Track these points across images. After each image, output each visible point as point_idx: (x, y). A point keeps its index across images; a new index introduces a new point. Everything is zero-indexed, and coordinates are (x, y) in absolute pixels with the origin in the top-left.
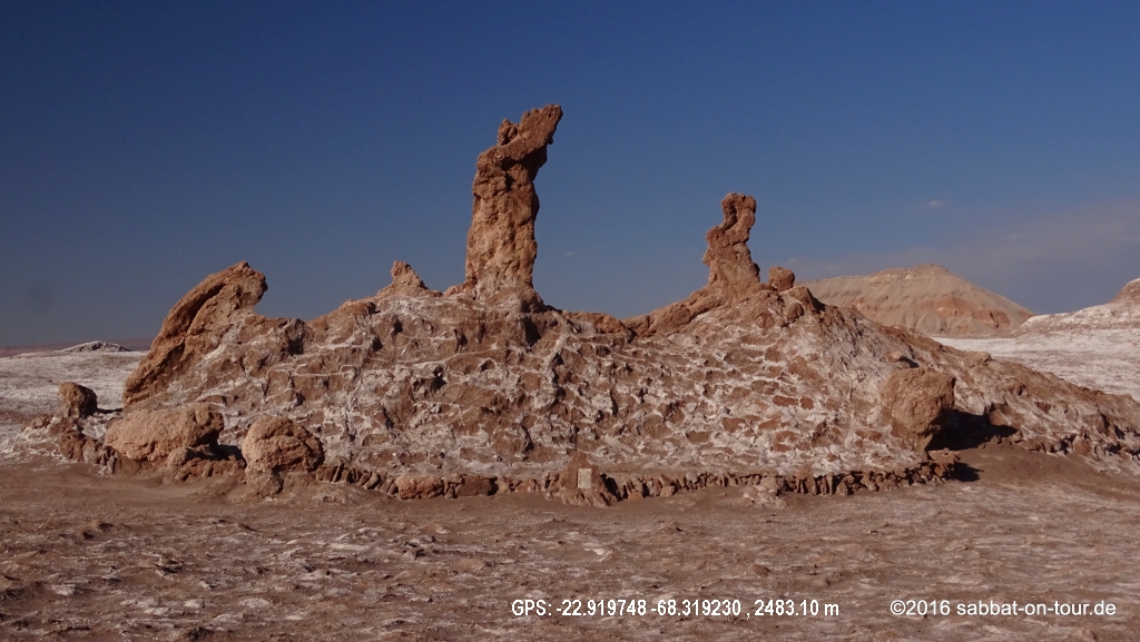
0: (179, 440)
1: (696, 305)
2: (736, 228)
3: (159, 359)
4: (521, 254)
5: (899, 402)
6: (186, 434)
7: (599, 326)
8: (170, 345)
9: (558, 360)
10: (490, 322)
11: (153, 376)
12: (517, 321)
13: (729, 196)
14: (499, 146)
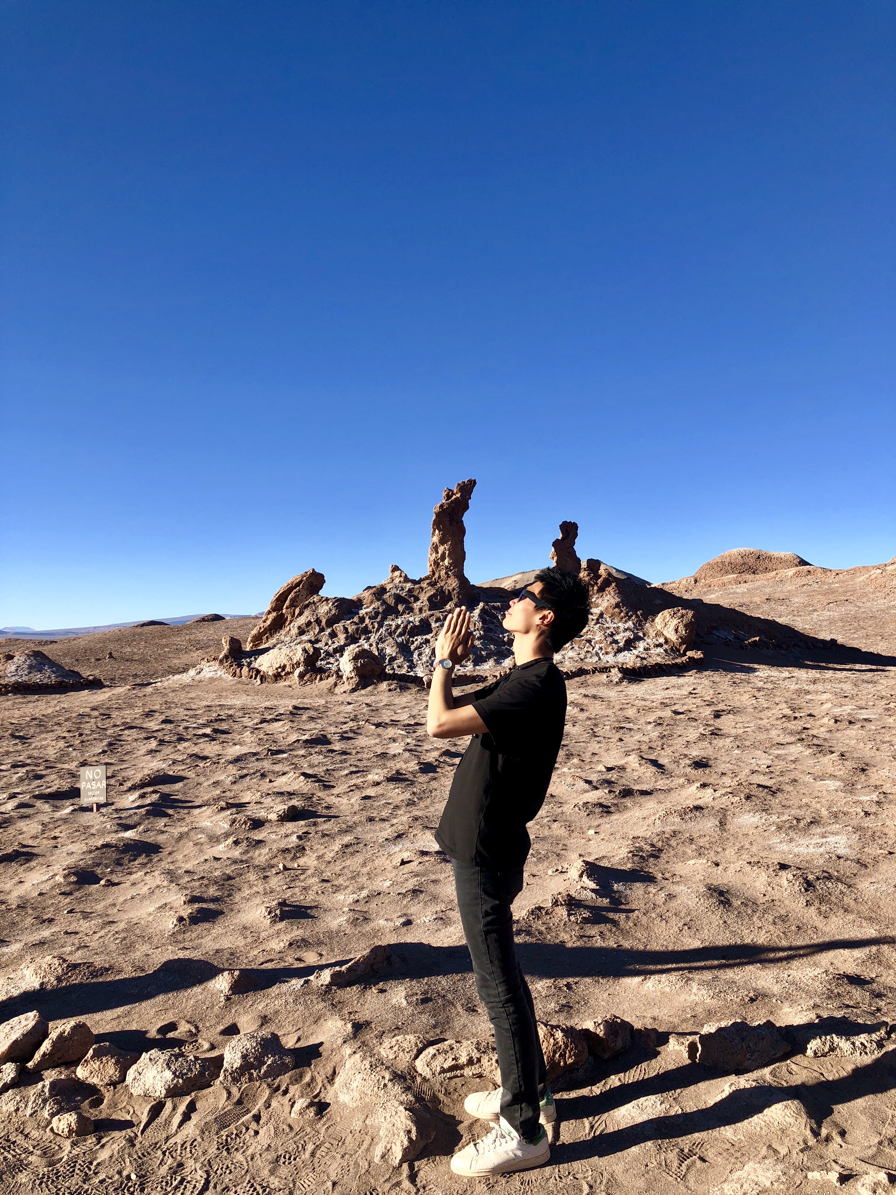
0: (298, 664)
2: (568, 539)
3: (268, 622)
6: (302, 659)
8: (274, 614)
11: (264, 632)
13: (562, 521)
14: (444, 501)
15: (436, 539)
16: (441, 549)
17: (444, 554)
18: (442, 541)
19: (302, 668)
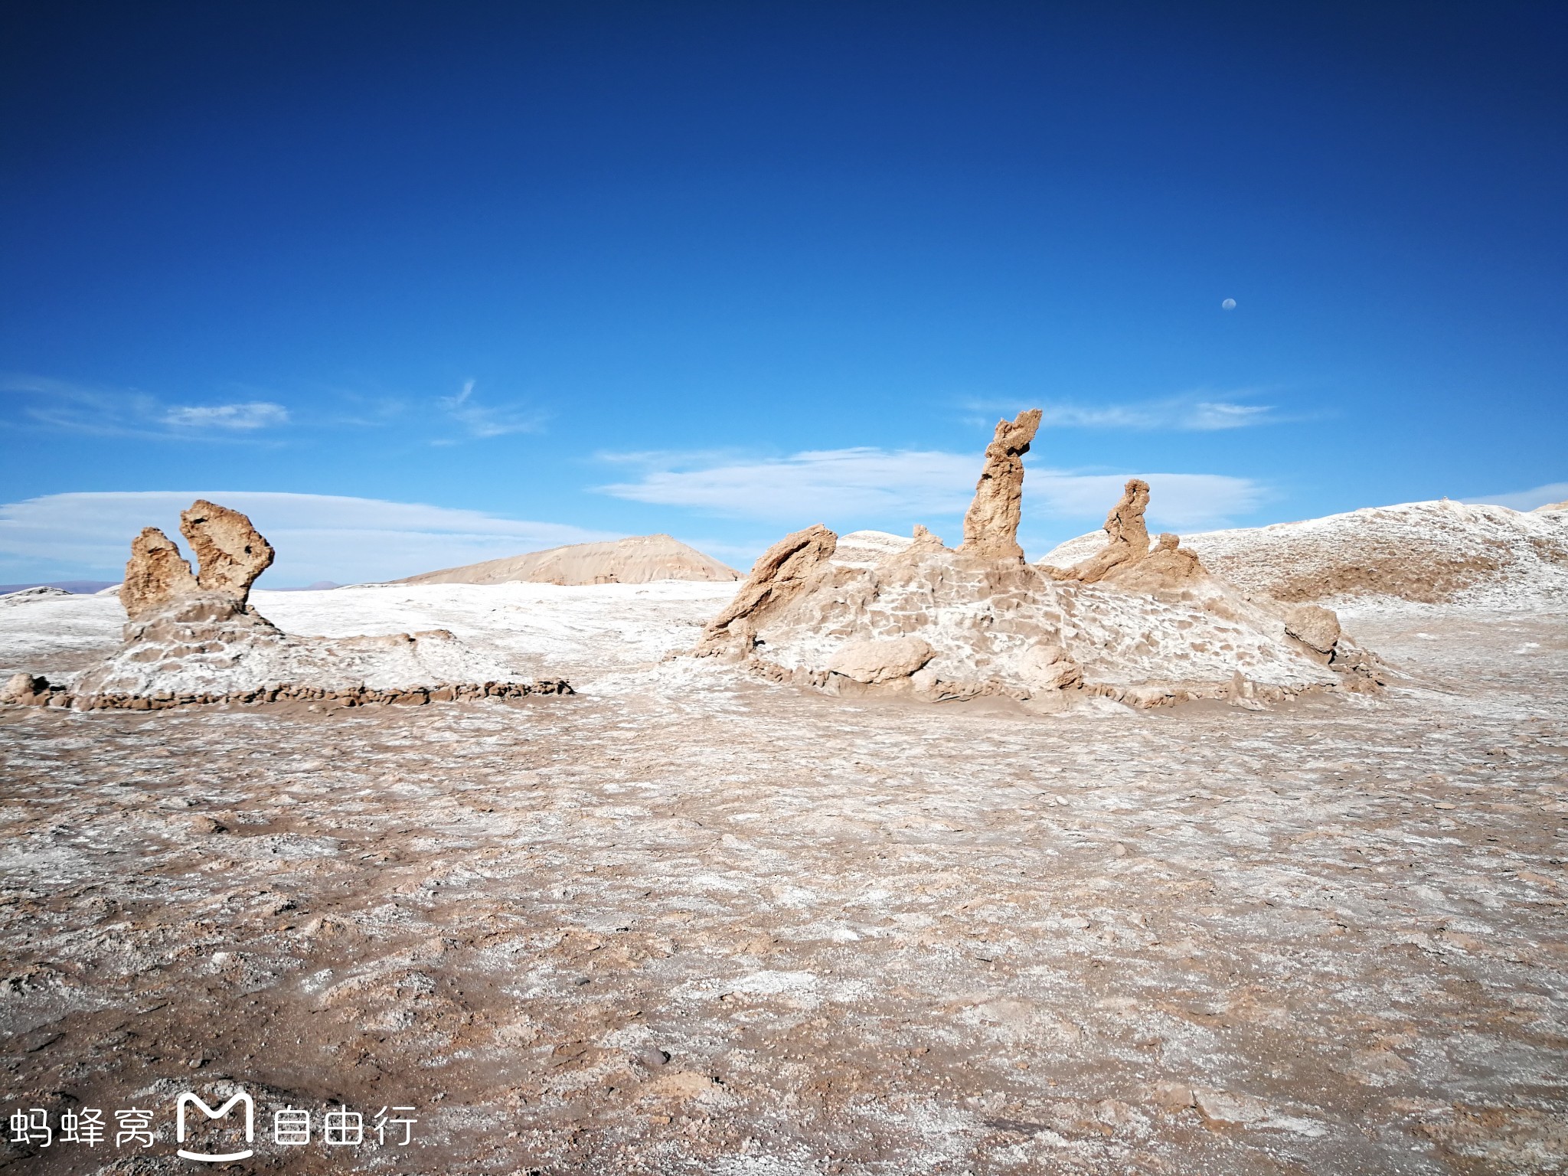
1: (1107, 559)
4: (1011, 521)
13: (1130, 481)
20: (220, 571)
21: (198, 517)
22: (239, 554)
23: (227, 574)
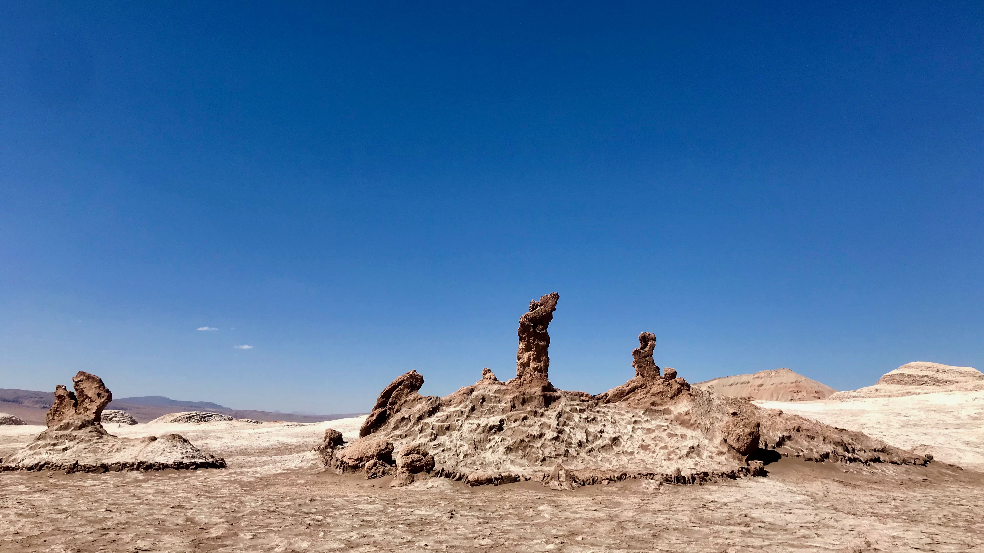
0: (372, 457)
1: (630, 387)
2: (647, 349)
4: (542, 363)
5: (731, 435)
6: (375, 453)
7: (582, 398)
9: (559, 415)
10: (527, 397)
11: (371, 425)
12: (540, 396)
13: (642, 333)
14: (530, 312)
15: (522, 345)
16: (526, 356)
17: (529, 359)
18: (527, 349)
19: (372, 462)
20: (85, 405)
21: (79, 379)
22: (94, 397)
23: (89, 407)
